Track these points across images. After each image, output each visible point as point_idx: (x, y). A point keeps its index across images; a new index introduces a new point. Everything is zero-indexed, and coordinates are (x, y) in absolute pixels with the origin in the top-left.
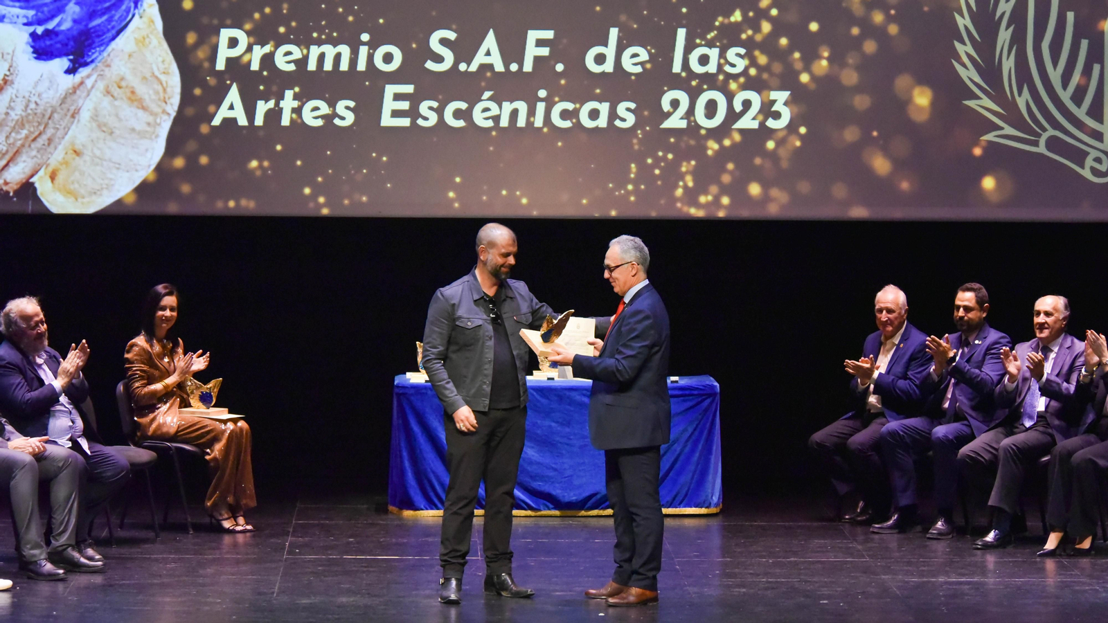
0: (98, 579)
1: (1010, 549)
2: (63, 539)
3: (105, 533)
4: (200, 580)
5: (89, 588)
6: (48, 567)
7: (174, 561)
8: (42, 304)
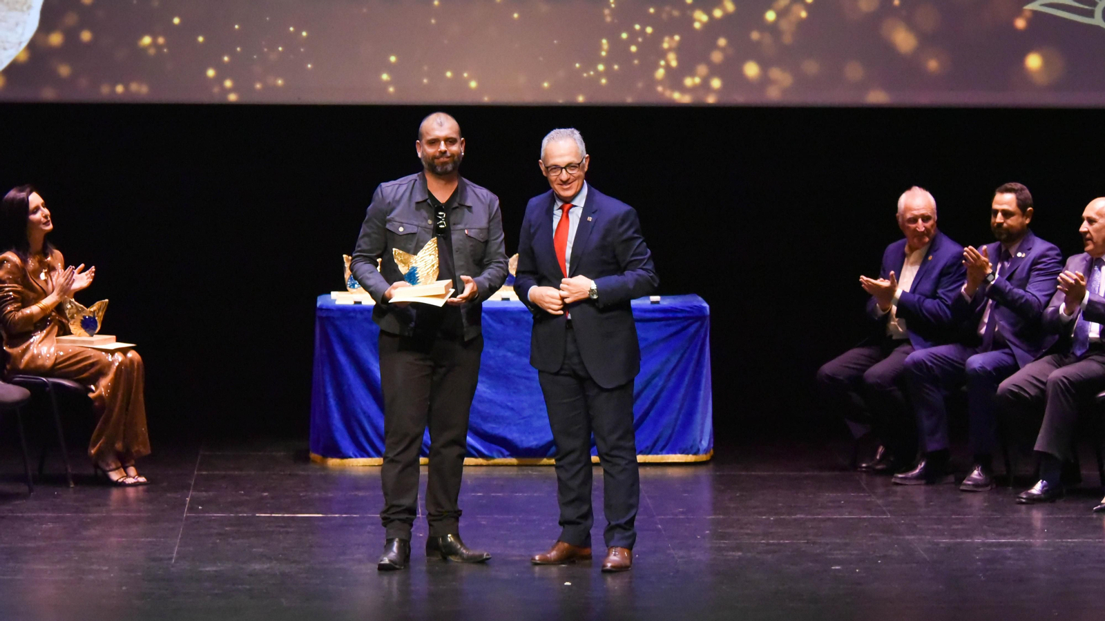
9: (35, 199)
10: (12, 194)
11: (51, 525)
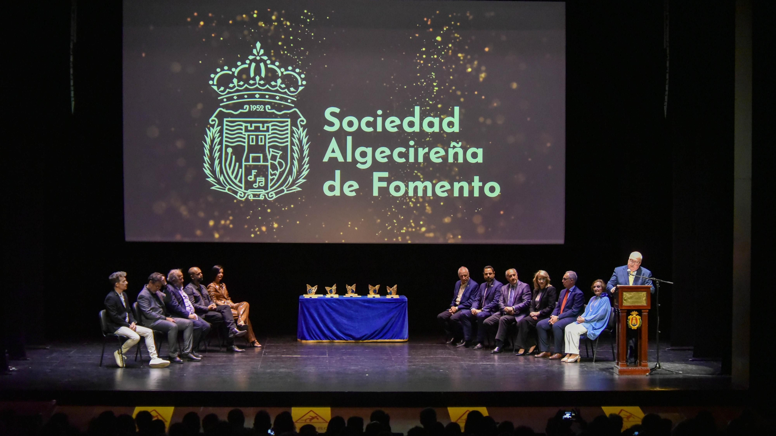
0: (199, 364)
1: (502, 353)
2: (188, 351)
3: (203, 348)
4: (234, 364)
5: (196, 367)
6: (178, 359)
7: (226, 357)
8: (182, 272)
9: (221, 270)
10: (216, 267)
11: (225, 359)
